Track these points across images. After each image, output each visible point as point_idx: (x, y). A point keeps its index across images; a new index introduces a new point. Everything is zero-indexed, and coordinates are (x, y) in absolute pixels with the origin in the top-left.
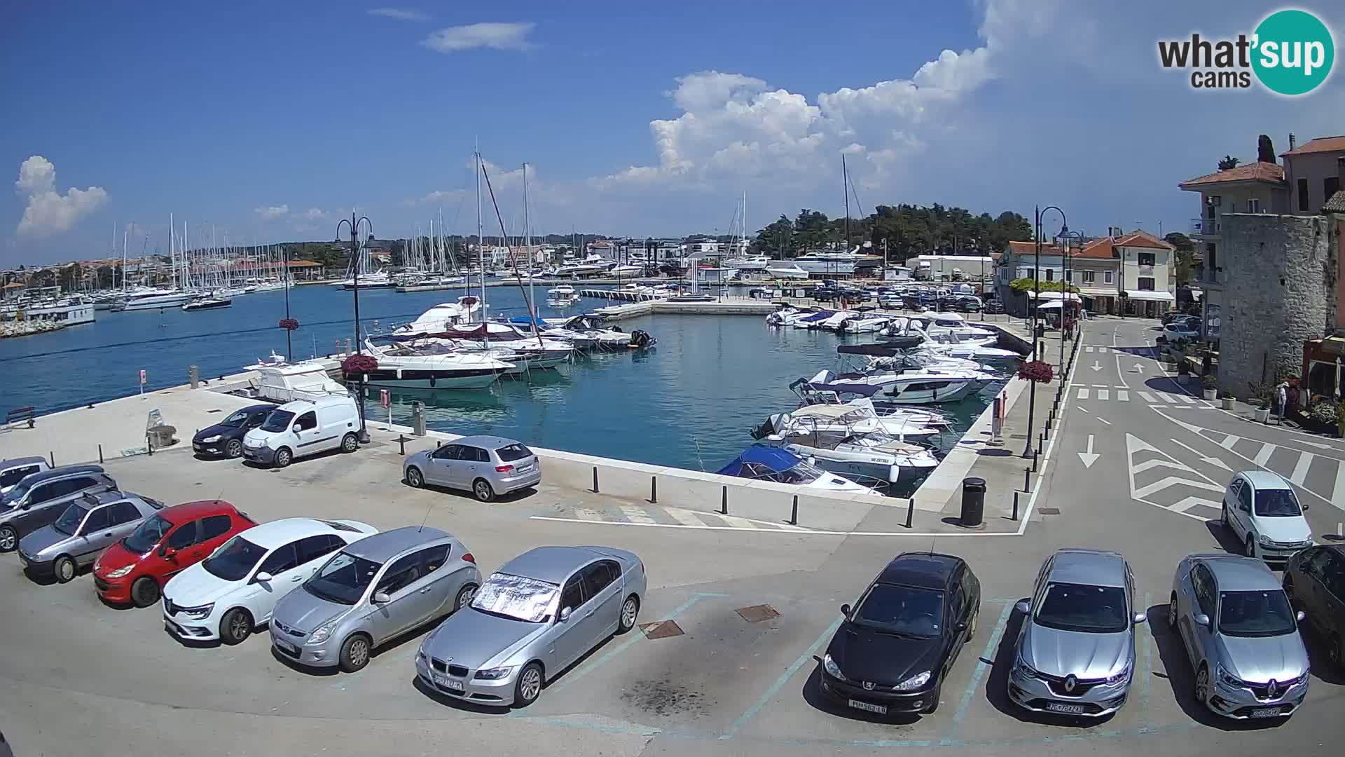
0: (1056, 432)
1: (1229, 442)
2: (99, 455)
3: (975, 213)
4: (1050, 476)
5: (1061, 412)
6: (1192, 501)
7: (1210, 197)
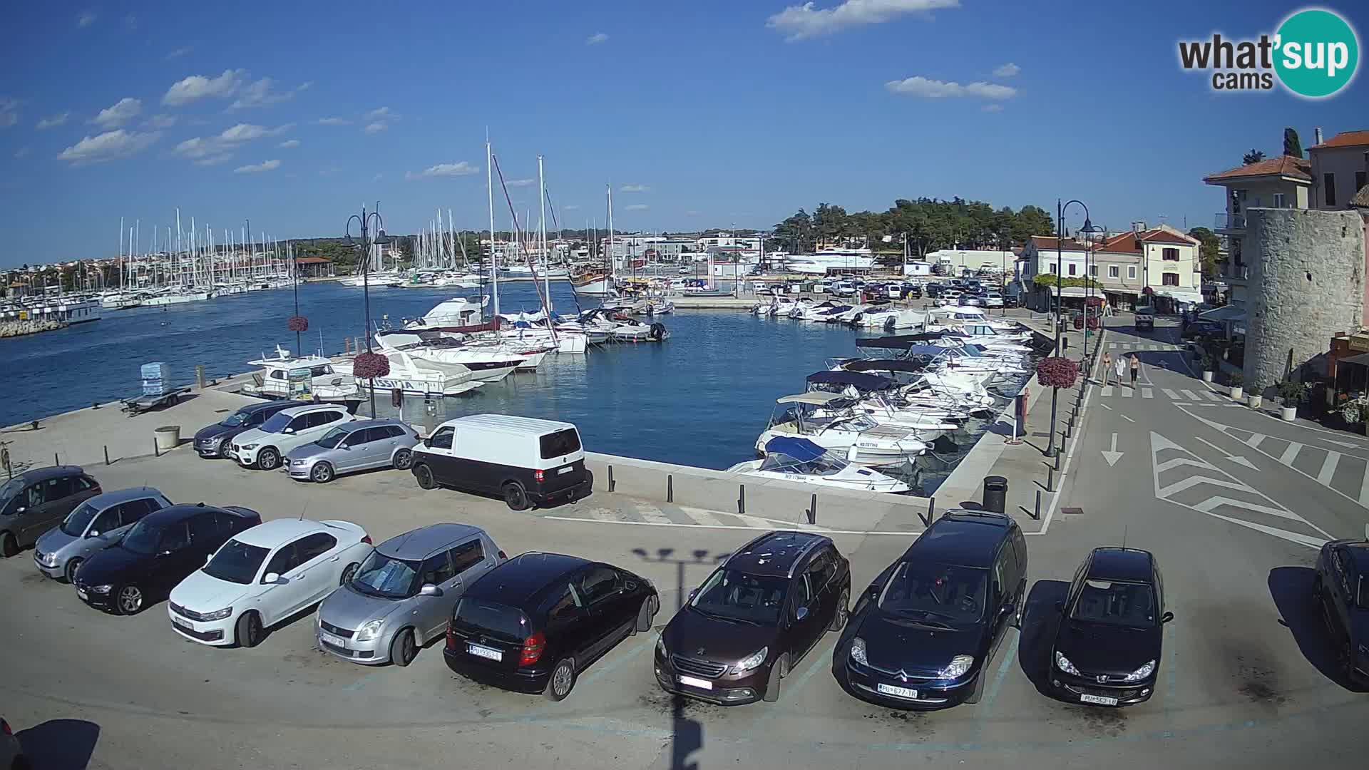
0: (1079, 429)
1: (1255, 440)
2: (104, 457)
3: (996, 207)
4: (1073, 475)
5: (1084, 410)
6: (1218, 501)
7: (1235, 192)
